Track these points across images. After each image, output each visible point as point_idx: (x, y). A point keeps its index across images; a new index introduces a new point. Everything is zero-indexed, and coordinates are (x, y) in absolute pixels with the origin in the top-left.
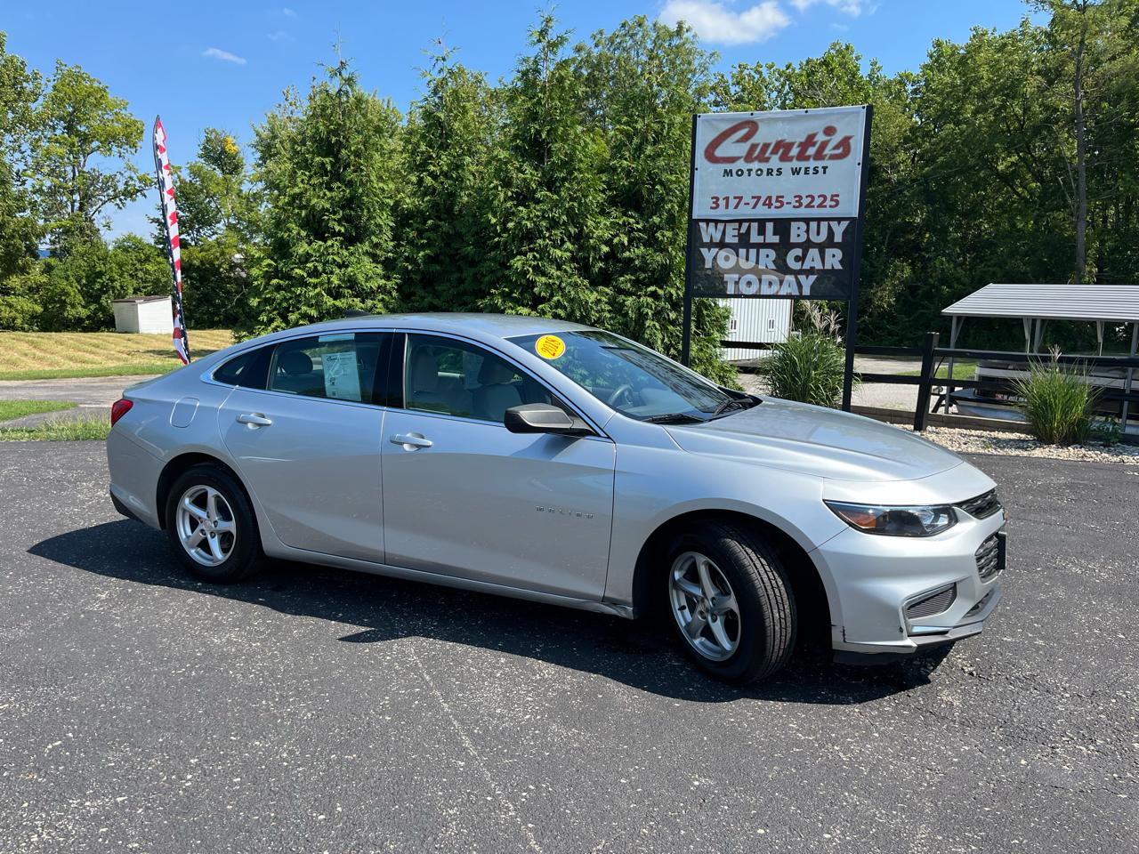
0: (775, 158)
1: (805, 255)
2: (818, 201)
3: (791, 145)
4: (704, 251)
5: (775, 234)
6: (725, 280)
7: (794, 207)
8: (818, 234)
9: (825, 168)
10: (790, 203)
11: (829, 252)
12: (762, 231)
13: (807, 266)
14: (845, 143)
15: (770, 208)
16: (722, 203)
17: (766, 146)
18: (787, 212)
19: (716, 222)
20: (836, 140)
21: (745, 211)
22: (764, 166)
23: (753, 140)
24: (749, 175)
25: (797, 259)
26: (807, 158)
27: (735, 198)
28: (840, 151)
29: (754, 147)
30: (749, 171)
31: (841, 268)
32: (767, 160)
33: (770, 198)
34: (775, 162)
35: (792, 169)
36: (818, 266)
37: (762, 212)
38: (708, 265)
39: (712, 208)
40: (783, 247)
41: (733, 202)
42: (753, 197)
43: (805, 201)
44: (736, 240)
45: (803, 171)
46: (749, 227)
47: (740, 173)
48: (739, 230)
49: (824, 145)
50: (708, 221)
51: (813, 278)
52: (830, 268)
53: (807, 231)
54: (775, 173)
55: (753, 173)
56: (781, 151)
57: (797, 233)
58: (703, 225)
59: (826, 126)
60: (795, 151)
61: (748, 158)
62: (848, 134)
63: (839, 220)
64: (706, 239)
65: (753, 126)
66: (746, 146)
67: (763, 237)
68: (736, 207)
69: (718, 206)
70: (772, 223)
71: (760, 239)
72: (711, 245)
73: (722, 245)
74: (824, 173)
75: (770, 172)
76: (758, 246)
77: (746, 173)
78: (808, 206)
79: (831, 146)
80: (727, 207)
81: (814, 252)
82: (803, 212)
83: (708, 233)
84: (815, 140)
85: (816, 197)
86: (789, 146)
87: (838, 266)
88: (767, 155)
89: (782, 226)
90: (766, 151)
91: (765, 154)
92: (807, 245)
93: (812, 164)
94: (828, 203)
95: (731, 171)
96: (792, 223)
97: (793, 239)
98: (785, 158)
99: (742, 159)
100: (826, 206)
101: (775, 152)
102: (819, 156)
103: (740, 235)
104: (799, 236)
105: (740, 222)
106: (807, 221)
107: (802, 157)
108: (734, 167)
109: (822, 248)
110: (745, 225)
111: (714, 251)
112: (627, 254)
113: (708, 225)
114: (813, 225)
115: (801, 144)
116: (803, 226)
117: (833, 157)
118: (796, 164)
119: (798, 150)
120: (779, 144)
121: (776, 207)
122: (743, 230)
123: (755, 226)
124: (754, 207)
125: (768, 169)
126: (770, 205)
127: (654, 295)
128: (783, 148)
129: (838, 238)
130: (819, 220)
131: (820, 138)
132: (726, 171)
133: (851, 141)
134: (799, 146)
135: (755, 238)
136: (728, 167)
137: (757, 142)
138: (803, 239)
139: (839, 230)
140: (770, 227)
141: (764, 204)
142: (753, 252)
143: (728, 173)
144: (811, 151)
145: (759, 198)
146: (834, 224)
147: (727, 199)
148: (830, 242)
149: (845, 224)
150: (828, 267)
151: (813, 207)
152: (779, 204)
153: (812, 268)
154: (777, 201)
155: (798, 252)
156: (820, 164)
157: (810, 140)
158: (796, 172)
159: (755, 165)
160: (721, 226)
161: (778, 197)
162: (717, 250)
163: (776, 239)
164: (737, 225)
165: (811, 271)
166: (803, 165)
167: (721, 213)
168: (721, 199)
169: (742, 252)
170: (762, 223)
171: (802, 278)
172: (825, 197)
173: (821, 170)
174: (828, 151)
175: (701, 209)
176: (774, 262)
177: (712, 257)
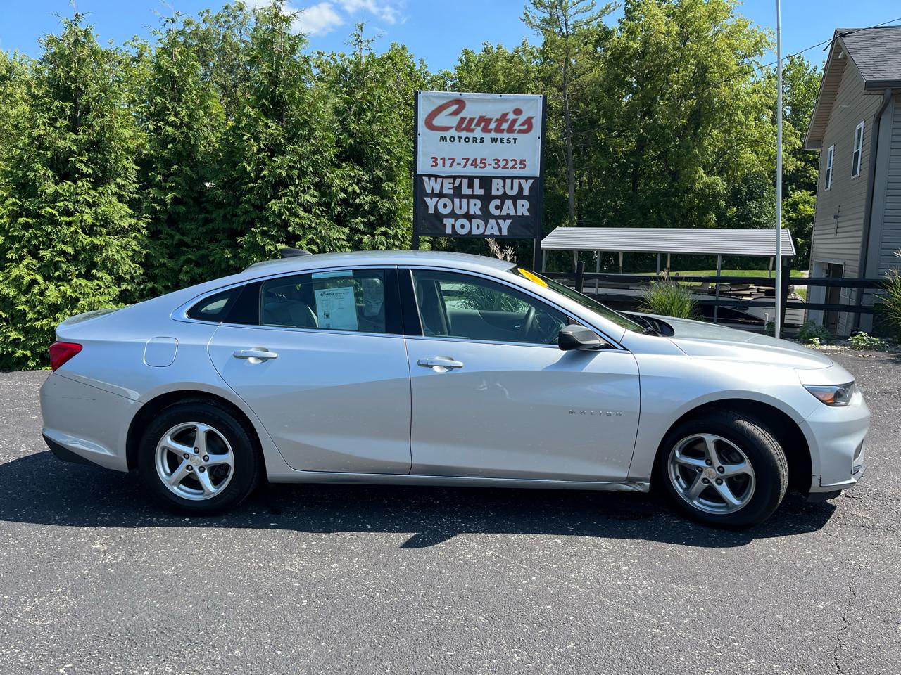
0: (479, 129)
1: (503, 203)
2: (511, 164)
3: (490, 120)
4: (427, 200)
5: (480, 188)
6: (444, 223)
7: (494, 168)
8: (512, 189)
9: (515, 139)
10: (491, 165)
11: (520, 202)
12: (471, 186)
13: (504, 213)
14: (529, 122)
15: (476, 167)
16: (440, 162)
17: (472, 120)
18: (489, 171)
19: (436, 177)
20: (522, 119)
21: (458, 170)
22: (471, 135)
23: (462, 115)
24: (460, 141)
25: (497, 207)
26: (502, 131)
27: (450, 159)
28: (525, 127)
29: (463, 120)
30: (460, 138)
31: (528, 214)
32: (472, 130)
33: (475, 160)
34: (478, 133)
35: (491, 138)
36: (513, 213)
37: (470, 170)
38: (431, 211)
39: (432, 166)
40: (486, 199)
41: (448, 162)
42: (463, 159)
43: (502, 164)
44: (451, 192)
45: (499, 141)
46: (462, 181)
47: (452, 139)
48: (453, 184)
49: (514, 121)
50: (429, 176)
51: (509, 222)
52: (521, 214)
53: (504, 187)
54: (479, 141)
55: (462, 140)
56: (483, 124)
57: (497, 187)
58: (426, 179)
59: (515, 108)
60: (493, 125)
61: (459, 128)
62: (531, 115)
63: (526, 179)
64: (429, 190)
65: (461, 104)
66: (457, 118)
67: (471, 190)
68: (451, 166)
69: (436, 165)
70: (478, 180)
71: (469, 192)
72: (433, 195)
73: (441, 195)
74: (515, 143)
75: (475, 140)
76: (469, 197)
77: (457, 140)
78: (504, 167)
79: (519, 122)
80: (444, 166)
81: (509, 203)
82: (501, 172)
83: (430, 186)
84: (508, 117)
85: (510, 161)
87: (526, 213)
88: (473, 126)
89: (486, 182)
90: (472, 123)
91: (471, 125)
92: (504, 197)
93: (505, 135)
94: (518, 165)
95: (445, 137)
96: (493, 180)
97: (494, 192)
98: (486, 130)
99: (454, 129)
100: (516, 168)
101: (478, 125)
102: (510, 130)
103: (454, 188)
104: (498, 190)
105: (455, 178)
106: (504, 178)
107: (498, 130)
108: (448, 134)
109: (515, 199)
110: (458, 181)
111: (435, 200)
112: (357, 201)
113: (429, 179)
114: (508, 181)
115: (497, 120)
116: (501, 182)
117: (521, 131)
118: (494, 135)
119: (495, 124)
120: (482, 119)
121: (480, 167)
122: (457, 184)
123: (465, 181)
124: (465, 167)
125: (474, 138)
126: (476, 166)
127: (384, 234)
128: (485, 122)
129: (526, 193)
130: (512, 178)
131: (511, 116)
132: (442, 137)
133: (533, 121)
134: (495, 122)
135: (466, 191)
136: (443, 134)
137: (464, 116)
138: (501, 192)
139: (527, 186)
140: (477, 182)
141: (472, 164)
142: (464, 201)
143: (443, 139)
144: (505, 126)
145: (468, 160)
146: (523, 182)
147: (443, 159)
148: (520, 195)
149: (530, 182)
150: (519, 213)
151: (508, 168)
152: (482, 165)
153: (508, 214)
154: (481, 163)
155: (498, 202)
156: (512, 136)
157: (504, 118)
158: (494, 141)
159: (464, 134)
160: (439, 180)
161: (482, 160)
162: (437, 199)
163: (481, 192)
164: (452, 180)
165: (508, 217)
166: (499, 136)
167: (440, 170)
168: (439, 159)
169: (457, 201)
170: (471, 179)
171: (501, 222)
172: (515, 161)
173: (512, 141)
174: (517, 127)
175: (423, 167)
176: (480, 209)
177: (434, 205)
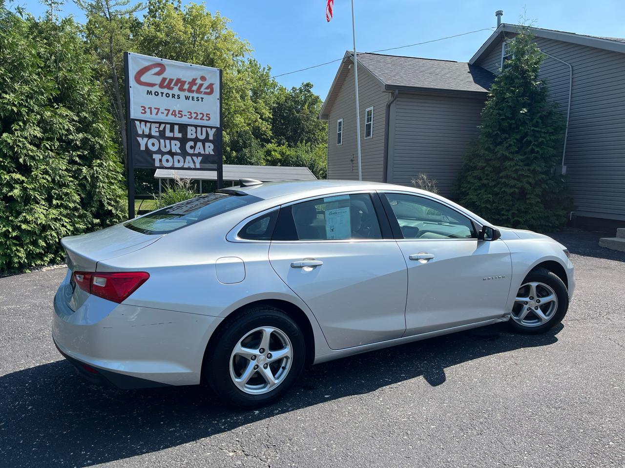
0: (176, 89)
1: (195, 145)
2: (200, 116)
3: (185, 82)
4: (139, 139)
5: (179, 132)
6: (154, 158)
7: (188, 118)
8: (202, 134)
9: (202, 98)
10: (186, 116)
11: (207, 144)
12: (172, 130)
13: (196, 152)
14: (211, 86)
15: (175, 117)
16: (148, 111)
17: (171, 80)
18: (185, 120)
19: (146, 122)
20: (206, 84)
21: (161, 117)
22: (171, 92)
23: (164, 75)
24: (162, 96)
25: (191, 147)
26: (193, 92)
27: (155, 108)
28: (209, 90)
29: (164, 80)
30: (162, 93)
31: (213, 154)
32: (172, 89)
33: (174, 111)
34: (176, 91)
35: (185, 96)
36: (202, 152)
37: (171, 119)
38: (143, 148)
39: (142, 113)
40: (184, 141)
41: (154, 111)
42: (166, 110)
43: (194, 115)
44: (157, 134)
45: (191, 98)
46: (165, 126)
47: (157, 94)
48: (159, 128)
49: (201, 85)
50: (140, 121)
51: (200, 158)
53: (196, 132)
54: (176, 97)
55: (164, 95)
56: (179, 84)
57: (191, 133)
58: (137, 123)
59: (201, 76)
60: (186, 86)
61: (161, 86)
62: (212, 82)
63: (211, 128)
64: (140, 132)
65: (163, 68)
66: (160, 78)
67: (172, 134)
68: (157, 114)
69: (145, 112)
70: (178, 126)
71: (171, 135)
72: (143, 136)
73: (150, 136)
74: (202, 101)
75: (173, 96)
76: (171, 139)
77: (160, 94)
78: (195, 118)
79: (204, 87)
80: (151, 114)
81: (199, 144)
82: (193, 121)
83: (141, 128)
84: (197, 82)
85: (199, 114)
86: (183, 83)
87: (212, 153)
88: (172, 86)
89: (183, 128)
90: (171, 83)
91: (171, 85)
92: (196, 140)
93: (195, 95)
94: (205, 118)
95: (151, 91)
96: (188, 127)
97: (189, 136)
98: (181, 89)
99: (158, 86)
100: (204, 120)
101: (176, 84)
102: (198, 91)
103: (160, 131)
104: (192, 134)
105: (160, 123)
106: (196, 126)
107: (190, 90)
108: (153, 89)
109: (204, 142)
110: (163, 126)
111: (146, 139)
112: (71, 137)
113: (140, 123)
114: (199, 129)
115: (189, 83)
116: (194, 129)
117: (206, 93)
118: (187, 94)
119: (188, 85)
120: (178, 81)
121: (179, 117)
122: (161, 129)
123: (168, 126)
124: (167, 115)
125: (173, 94)
126: (175, 115)
127: (100, 165)
128: (181, 83)
129: (211, 138)
130: (202, 127)
131: (199, 82)
132: (148, 91)
133: (214, 86)
134: (188, 84)
135: (168, 134)
136: (150, 89)
137: (165, 77)
138: (194, 136)
139: (212, 133)
140: (176, 127)
141: (172, 114)
142: (167, 142)
143: (149, 93)
144: (195, 88)
145: (169, 110)
146: (209, 130)
147: (150, 108)
148: (207, 140)
149: (214, 130)
150: (207, 153)
151: (198, 119)
152: (180, 116)
153: (199, 153)
154: (179, 113)
155: (192, 143)
156: (200, 96)
157: (193, 82)
158: (187, 98)
159: (165, 91)
160: (148, 125)
161: (179, 111)
162: (147, 139)
163: (180, 135)
164: (157, 125)
165: (199, 155)
166: (191, 95)
167: (147, 117)
168: (147, 108)
169: (162, 141)
170: (172, 125)
171: (194, 158)
172: (203, 114)
173: (200, 99)
174: (203, 89)
175: (135, 113)
176: (179, 148)
177: (145, 143)
